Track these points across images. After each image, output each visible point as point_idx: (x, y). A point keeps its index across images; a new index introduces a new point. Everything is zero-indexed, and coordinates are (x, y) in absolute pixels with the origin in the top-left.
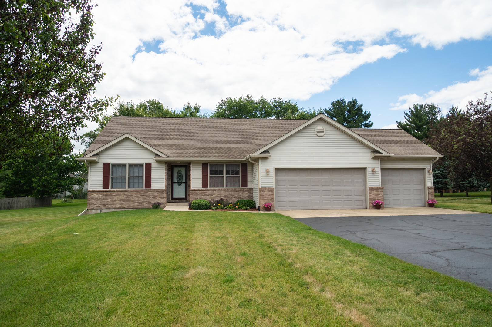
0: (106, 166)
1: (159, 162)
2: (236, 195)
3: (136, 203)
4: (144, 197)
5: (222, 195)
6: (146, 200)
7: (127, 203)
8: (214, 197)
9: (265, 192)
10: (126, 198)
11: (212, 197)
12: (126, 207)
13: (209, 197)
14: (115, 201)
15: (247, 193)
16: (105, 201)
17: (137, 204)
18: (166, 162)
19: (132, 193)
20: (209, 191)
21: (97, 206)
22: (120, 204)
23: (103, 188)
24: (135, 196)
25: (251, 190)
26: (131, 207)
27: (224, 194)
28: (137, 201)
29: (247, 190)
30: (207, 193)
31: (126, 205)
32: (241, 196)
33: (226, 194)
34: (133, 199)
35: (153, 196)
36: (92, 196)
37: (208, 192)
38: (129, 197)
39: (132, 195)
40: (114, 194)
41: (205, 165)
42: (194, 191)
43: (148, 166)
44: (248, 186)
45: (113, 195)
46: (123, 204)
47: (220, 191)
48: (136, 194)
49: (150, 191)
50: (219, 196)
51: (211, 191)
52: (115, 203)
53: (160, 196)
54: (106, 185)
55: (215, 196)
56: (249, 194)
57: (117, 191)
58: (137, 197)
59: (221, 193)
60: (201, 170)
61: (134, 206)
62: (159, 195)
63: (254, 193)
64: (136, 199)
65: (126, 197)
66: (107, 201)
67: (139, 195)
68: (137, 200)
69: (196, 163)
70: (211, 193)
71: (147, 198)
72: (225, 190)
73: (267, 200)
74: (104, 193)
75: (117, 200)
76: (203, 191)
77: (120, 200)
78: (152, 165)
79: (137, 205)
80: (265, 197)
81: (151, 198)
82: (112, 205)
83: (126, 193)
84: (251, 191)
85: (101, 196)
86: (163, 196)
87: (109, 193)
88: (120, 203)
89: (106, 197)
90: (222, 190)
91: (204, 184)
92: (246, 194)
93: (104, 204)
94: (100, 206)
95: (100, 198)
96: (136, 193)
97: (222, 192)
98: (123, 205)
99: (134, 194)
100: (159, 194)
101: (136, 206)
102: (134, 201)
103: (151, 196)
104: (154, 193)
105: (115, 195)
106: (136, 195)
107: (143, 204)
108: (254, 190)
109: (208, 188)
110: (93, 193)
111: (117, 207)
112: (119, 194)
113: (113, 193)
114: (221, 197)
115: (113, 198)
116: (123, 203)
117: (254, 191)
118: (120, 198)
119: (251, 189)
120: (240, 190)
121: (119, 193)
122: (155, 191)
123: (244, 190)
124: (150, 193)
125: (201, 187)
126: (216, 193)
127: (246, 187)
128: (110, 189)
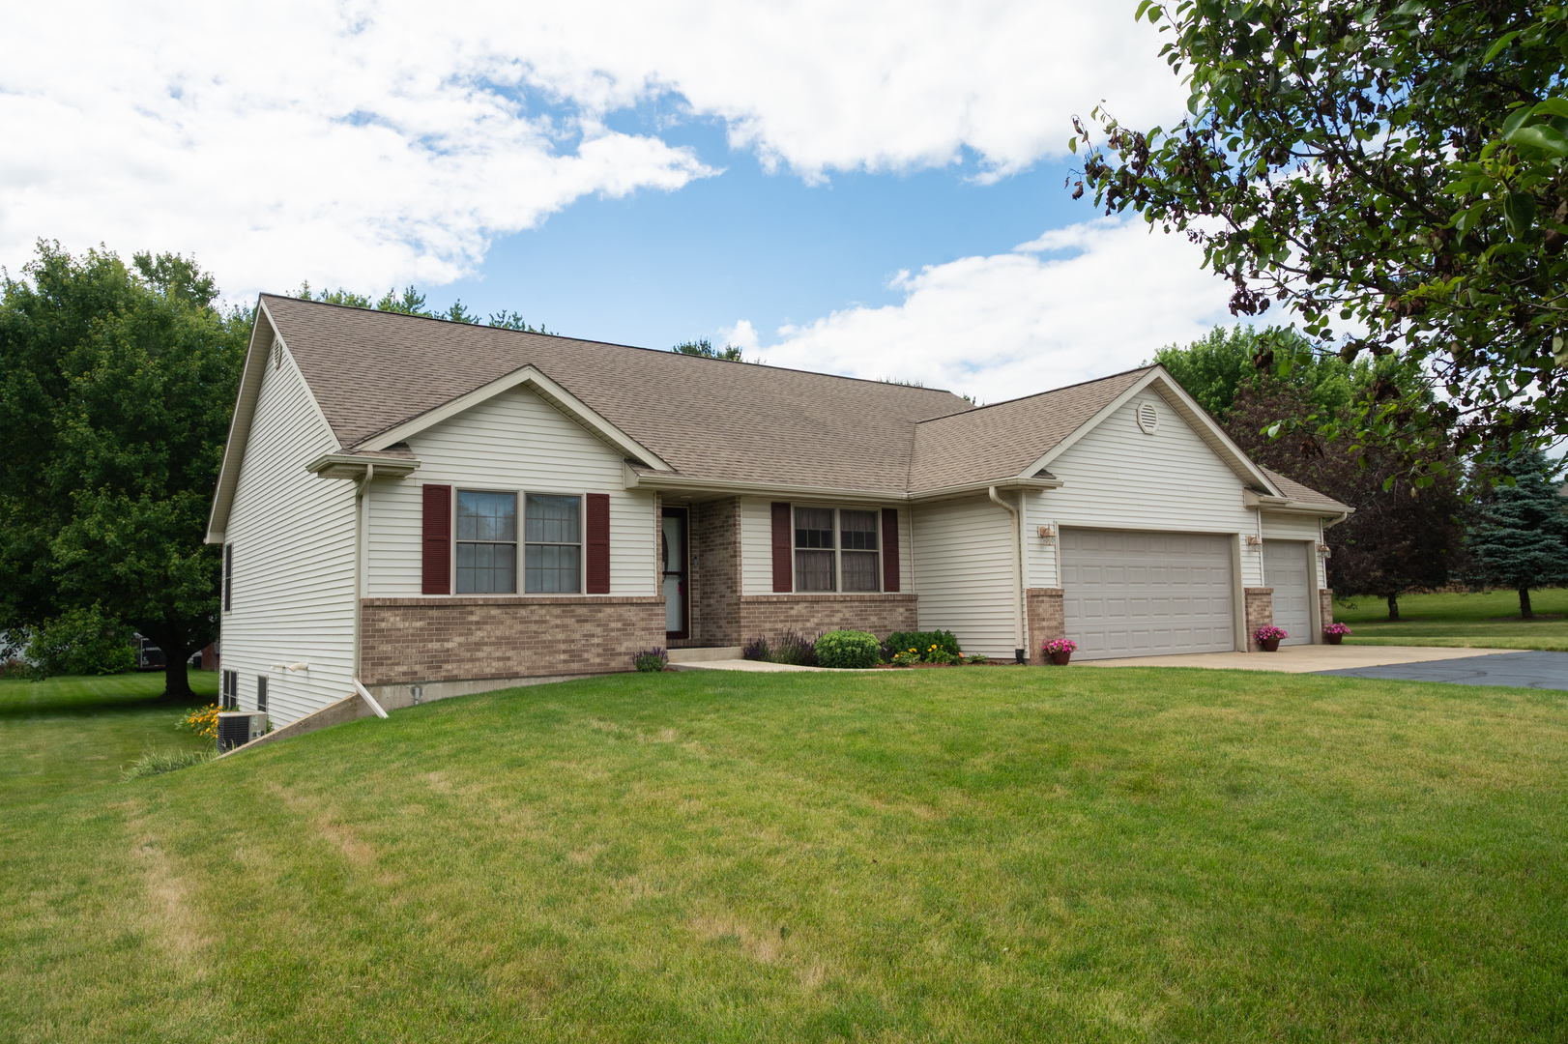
1: (638, 493)
2: (874, 619)
3: (559, 652)
4: (589, 627)
6: (596, 640)
7: (527, 653)
8: (813, 626)
9: (1043, 602)
10: (521, 632)
11: (808, 625)
12: (521, 670)
13: (799, 625)
14: (479, 645)
15: (901, 610)
16: (436, 645)
17: (562, 657)
18: (659, 493)
19: (543, 611)
20: (798, 602)
21: (404, 668)
22: (499, 659)
23: (424, 592)
24: (557, 626)
25: (911, 601)
26: (542, 672)
27: (840, 615)
28: (563, 647)
29: (902, 601)
30: (791, 612)
31: (520, 664)
32: (886, 622)
33: (847, 616)
34: (548, 637)
35: (619, 625)
36: (383, 625)
37: (796, 607)
38: (534, 627)
39: (545, 622)
40: (474, 618)
41: (780, 509)
42: (753, 603)
43: (599, 504)
44: (901, 587)
45: (471, 623)
46: (509, 659)
47: (828, 604)
48: (557, 617)
49: (610, 603)
50: (827, 620)
51: (805, 605)
52: (480, 654)
53: (643, 624)
54: (435, 575)
55: (816, 620)
56: (907, 614)
57: (486, 605)
58: (564, 627)
59: (834, 613)
60: (770, 529)
61: (551, 665)
62: (643, 619)
63: (920, 611)
64: (561, 636)
65: (519, 627)
66: (448, 645)
67: (571, 621)
68: (564, 642)
69: (755, 498)
70: (804, 611)
71: (598, 631)
72: (845, 601)
73: (1049, 628)
74: (435, 613)
75: (486, 644)
77: (498, 643)
78: (611, 501)
79: (565, 661)
80: (1044, 620)
81: (613, 630)
82: (468, 666)
83: (523, 612)
84: (912, 605)
85: (419, 624)
86: (654, 624)
87: (455, 613)
88: (498, 654)
89: (441, 631)
90: (834, 600)
91: (781, 581)
92: (901, 614)
93: (435, 662)
94: (417, 668)
95: (419, 636)
96: (557, 611)
97: (837, 606)
98: (510, 663)
99: (553, 616)
100: (642, 615)
101: (560, 667)
102: (550, 647)
103: (613, 625)
104: (623, 610)
105: (477, 623)
106: (558, 622)
107: (586, 656)
108: (920, 599)
109: (794, 593)
110: (387, 614)
111: (488, 671)
112: (494, 617)
113: (472, 613)
115: (470, 633)
116: (509, 654)
117: (919, 605)
118: (498, 633)
119: (912, 599)
120: (884, 601)
121: (494, 612)
122: (628, 603)
123: (894, 601)
124: (609, 610)
125: (771, 588)
126: (818, 612)
127: (898, 590)
128: (452, 595)
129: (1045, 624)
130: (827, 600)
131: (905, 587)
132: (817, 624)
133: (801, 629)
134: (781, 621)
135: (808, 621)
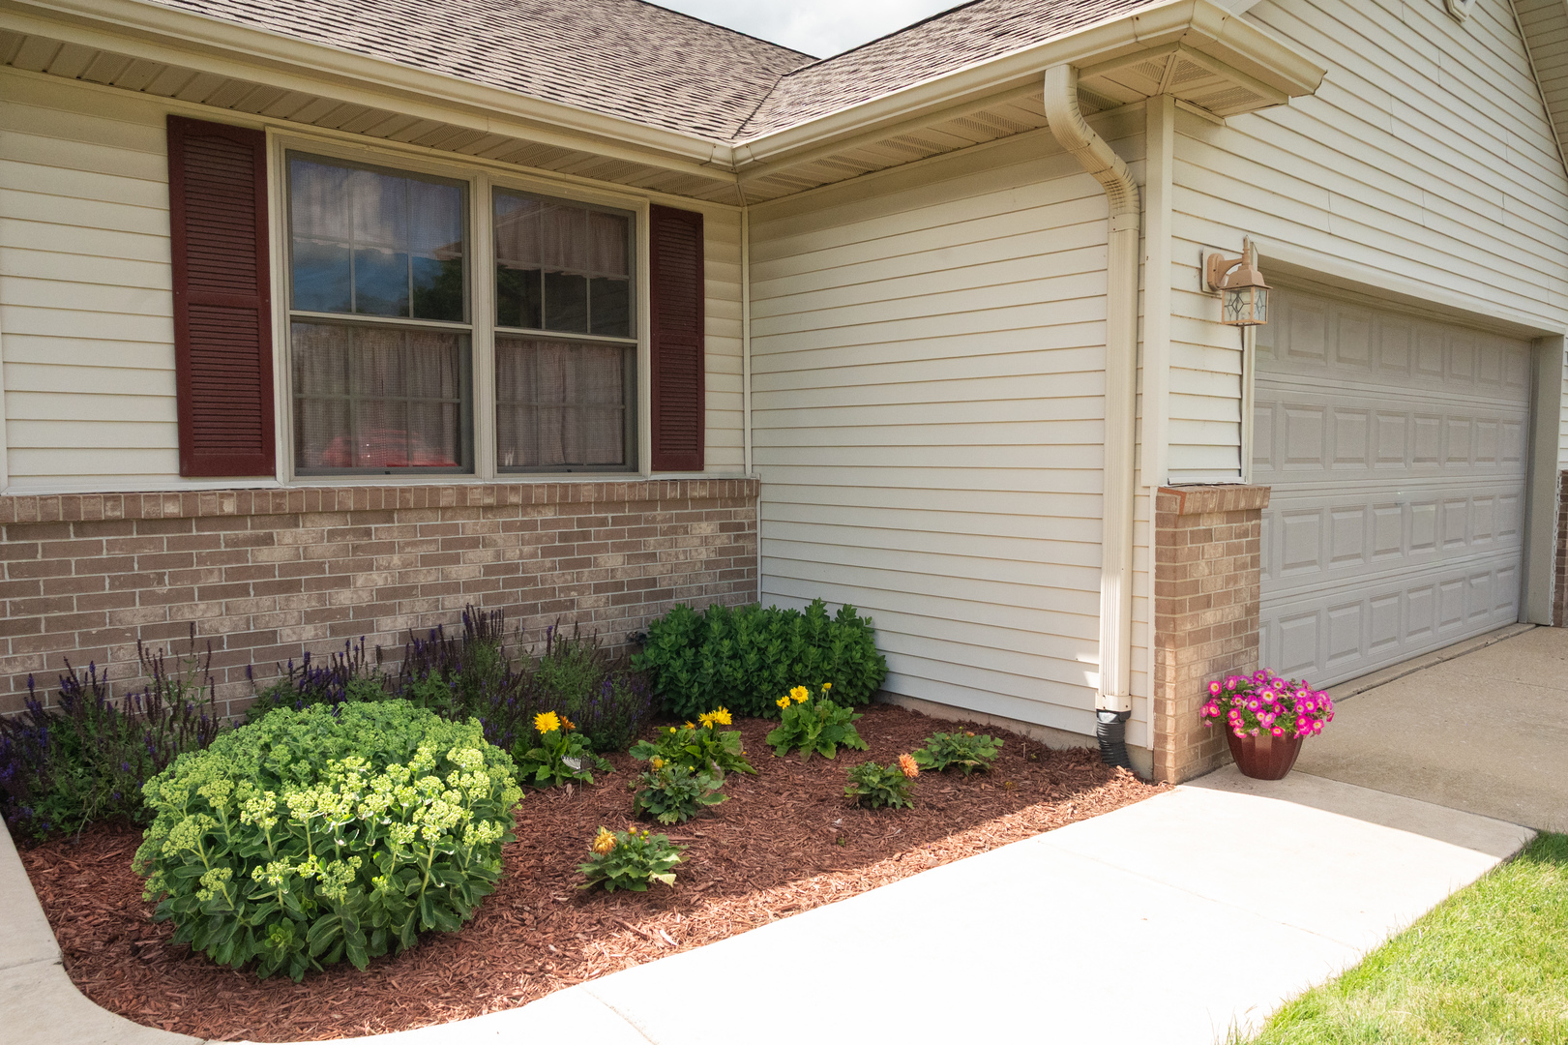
2: (612, 561)
5: (462, 572)
8: (365, 598)
11: (344, 597)
13: (304, 601)
15: (706, 528)
20: (293, 519)
25: (739, 500)
27: (486, 556)
29: (710, 500)
30: (265, 556)
32: (655, 569)
33: (512, 555)
37: (287, 536)
42: (51, 526)
44: (711, 455)
50: (427, 577)
51: (327, 525)
55: (379, 579)
56: (724, 540)
59: (455, 547)
60: (158, 220)
63: (765, 531)
70: (323, 551)
72: (501, 507)
76: (206, 520)
84: (740, 515)
90: (463, 503)
91: (215, 435)
92: (705, 541)
97: (470, 525)
108: (766, 493)
109: (283, 481)
114: (453, 588)
117: (768, 512)
119: (742, 491)
120: (650, 503)
123: (682, 502)
125: (170, 461)
126: (389, 548)
127: (699, 466)
130: (429, 502)
131: (722, 453)
132: (383, 593)
133: (310, 617)
134: (208, 594)
135: (344, 582)
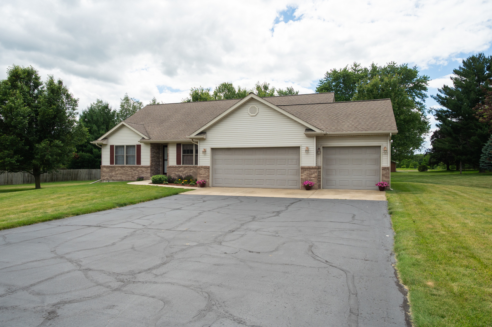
0: (112, 147)
1: (146, 143)
3: (130, 176)
4: (135, 172)
5: (191, 172)
6: (137, 174)
7: (125, 176)
8: (185, 173)
9: (202, 170)
10: (124, 172)
11: (184, 173)
12: (124, 179)
13: (181, 173)
14: (117, 174)
16: (111, 174)
17: (131, 177)
18: (150, 143)
19: (127, 168)
20: (181, 167)
21: (106, 178)
22: (120, 177)
23: (110, 164)
24: (130, 171)
26: (127, 180)
27: (193, 171)
28: (131, 175)
30: (179, 170)
31: (124, 178)
33: (195, 171)
34: (128, 173)
35: (141, 171)
36: (103, 170)
37: (181, 168)
38: (126, 171)
39: (128, 170)
40: (116, 169)
41: (178, 145)
42: (169, 167)
43: (139, 147)
45: (116, 170)
46: (122, 177)
47: (189, 168)
48: (130, 169)
49: (139, 167)
50: (189, 172)
51: (183, 168)
52: (117, 176)
53: (146, 171)
54: (112, 162)
55: (186, 172)
57: (118, 167)
58: (131, 171)
59: (191, 170)
60: (176, 150)
61: (129, 179)
62: (146, 170)
64: (130, 173)
65: (123, 171)
66: (113, 174)
67: (132, 170)
68: (131, 174)
69: (172, 143)
70: (182, 170)
71: (137, 172)
73: (203, 177)
74: (110, 168)
75: (118, 174)
76: (177, 167)
77: (120, 174)
78: (141, 146)
79: (131, 178)
80: (202, 175)
81: (140, 172)
82: (115, 178)
83: (124, 168)
85: (108, 170)
86: (148, 171)
87: (113, 168)
88: (120, 176)
89: (111, 171)
90: (191, 167)
91: (178, 162)
93: (111, 177)
94: (108, 178)
95: (108, 172)
96: (130, 168)
97: (192, 168)
98: (122, 178)
99: (129, 169)
100: (145, 169)
101: (130, 179)
102: (129, 175)
103: (140, 171)
104: (142, 168)
105: (117, 170)
106: (130, 170)
107: (135, 177)
109: (181, 165)
110: (104, 168)
111: (118, 179)
112: (119, 169)
113: (116, 168)
114: (190, 173)
115: (116, 172)
116: (122, 176)
118: (120, 172)
121: (120, 168)
122: (142, 167)
124: (139, 168)
125: (176, 164)
126: (186, 170)
128: (114, 165)
129: (202, 176)
132: (186, 173)
133: (182, 174)
134: (177, 172)
135: (184, 172)
